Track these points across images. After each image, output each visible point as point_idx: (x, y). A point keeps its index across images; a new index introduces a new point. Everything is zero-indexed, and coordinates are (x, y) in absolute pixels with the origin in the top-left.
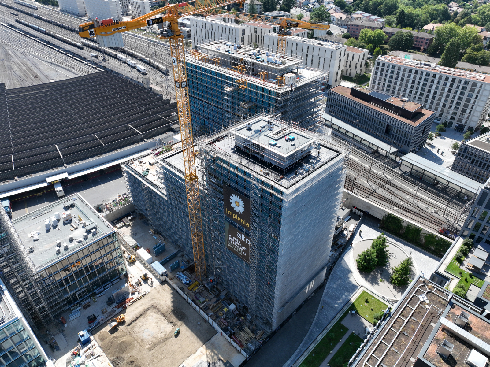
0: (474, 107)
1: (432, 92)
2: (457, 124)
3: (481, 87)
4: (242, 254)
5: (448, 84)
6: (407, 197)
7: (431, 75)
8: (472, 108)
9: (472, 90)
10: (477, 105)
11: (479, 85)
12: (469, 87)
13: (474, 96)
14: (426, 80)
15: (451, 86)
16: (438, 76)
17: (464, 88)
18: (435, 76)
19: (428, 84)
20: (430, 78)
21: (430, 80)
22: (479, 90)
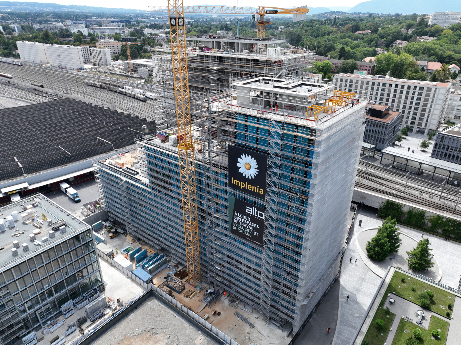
0: (432, 110)
1: (390, 100)
2: (418, 128)
3: (435, 91)
4: (253, 234)
5: (405, 92)
6: (397, 186)
7: (388, 85)
8: (430, 111)
9: (428, 95)
10: (434, 109)
11: (433, 90)
12: (424, 92)
13: (430, 100)
14: (383, 90)
15: (408, 93)
16: (394, 86)
17: (420, 94)
18: (391, 85)
19: (386, 93)
20: (387, 88)
21: (387, 90)
22: (434, 94)
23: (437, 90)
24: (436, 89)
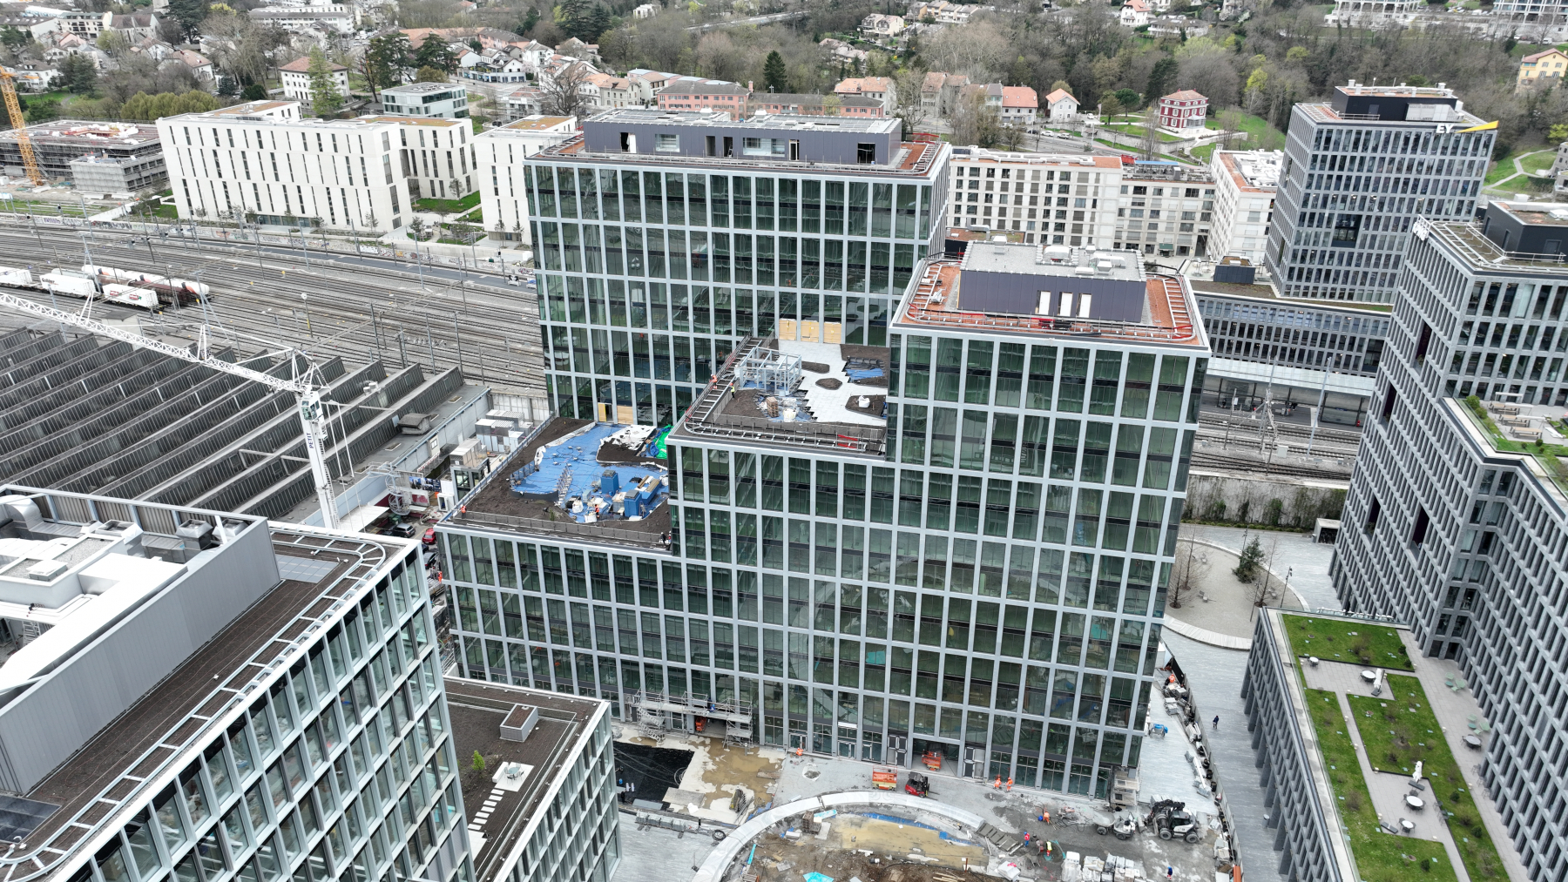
0: (1095, 228)
1: (995, 212)
3: (1097, 180)
7: (983, 173)
8: (1091, 231)
9: (1082, 190)
11: (1092, 177)
12: (1073, 184)
13: (1089, 203)
14: (974, 185)
16: (998, 173)
17: (1064, 189)
18: (991, 173)
19: (982, 192)
20: (983, 178)
21: (982, 185)
22: (1097, 187)
23: (1102, 177)
24: (1098, 174)
